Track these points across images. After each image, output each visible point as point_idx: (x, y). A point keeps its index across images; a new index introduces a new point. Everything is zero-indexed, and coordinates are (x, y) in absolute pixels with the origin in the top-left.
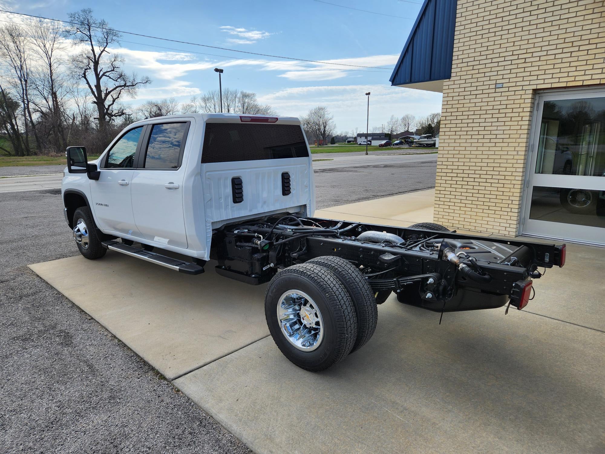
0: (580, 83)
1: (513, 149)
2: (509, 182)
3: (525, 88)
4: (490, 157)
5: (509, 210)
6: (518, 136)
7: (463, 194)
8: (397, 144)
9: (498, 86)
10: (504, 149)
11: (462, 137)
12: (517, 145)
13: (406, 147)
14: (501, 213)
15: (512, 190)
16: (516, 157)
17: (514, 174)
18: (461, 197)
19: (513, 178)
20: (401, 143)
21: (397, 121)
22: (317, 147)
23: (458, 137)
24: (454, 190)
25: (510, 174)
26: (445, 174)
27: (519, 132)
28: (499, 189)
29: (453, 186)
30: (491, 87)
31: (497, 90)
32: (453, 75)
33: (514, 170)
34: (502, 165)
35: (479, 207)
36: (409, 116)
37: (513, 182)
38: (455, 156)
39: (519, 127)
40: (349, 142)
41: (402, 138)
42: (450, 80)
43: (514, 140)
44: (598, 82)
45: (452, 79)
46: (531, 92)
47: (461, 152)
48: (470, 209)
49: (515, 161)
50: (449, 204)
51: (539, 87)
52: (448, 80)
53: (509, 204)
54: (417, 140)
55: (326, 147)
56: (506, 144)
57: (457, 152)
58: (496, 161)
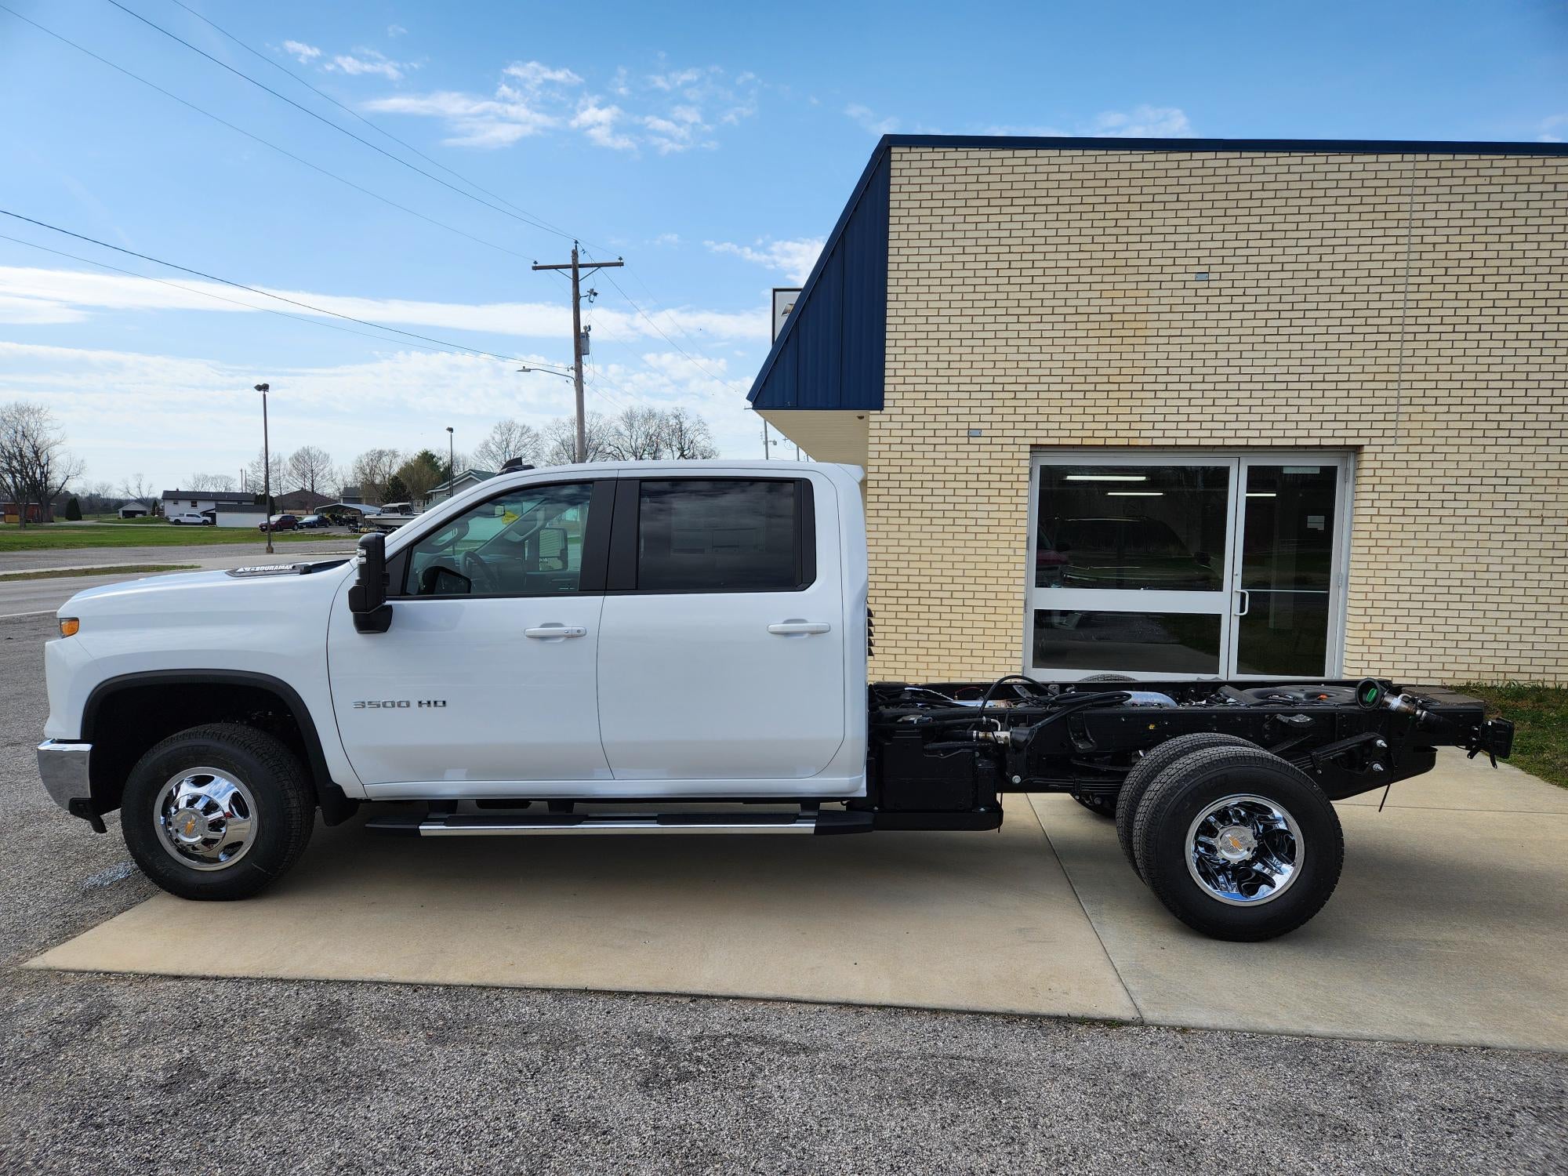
0: (1101, 442)
1: (1006, 544)
2: (1004, 603)
3: (1018, 441)
4: (968, 559)
5: (1008, 654)
6: (1012, 522)
7: (921, 630)
8: (310, 525)
9: (973, 433)
10: (991, 544)
11: (913, 521)
12: (1012, 537)
13: (343, 534)
14: (994, 661)
15: (1010, 618)
16: (1012, 559)
17: (1012, 589)
18: (918, 637)
19: (1010, 596)
20: (322, 523)
21: (279, 462)
22: (20, 528)
23: (906, 521)
24: (903, 622)
25: (1005, 588)
26: (883, 593)
27: (1016, 515)
28: (988, 617)
29: (900, 615)
30: (961, 433)
31: (972, 440)
32: (886, 403)
33: (1011, 581)
34: (989, 573)
35: (953, 652)
36: (312, 452)
37: (1011, 603)
38: (902, 557)
39: (1013, 508)
40: (130, 514)
41: (323, 511)
42: (883, 412)
43: (1007, 530)
44: (1124, 442)
45: (886, 411)
46: (1028, 448)
47: (913, 550)
48: (936, 659)
49: (1011, 566)
50: (895, 651)
51: (1041, 441)
52: (878, 412)
53: (1006, 643)
54: (374, 516)
55: (48, 528)
56: (995, 537)
57: (906, 550)
58: (979, 566)
